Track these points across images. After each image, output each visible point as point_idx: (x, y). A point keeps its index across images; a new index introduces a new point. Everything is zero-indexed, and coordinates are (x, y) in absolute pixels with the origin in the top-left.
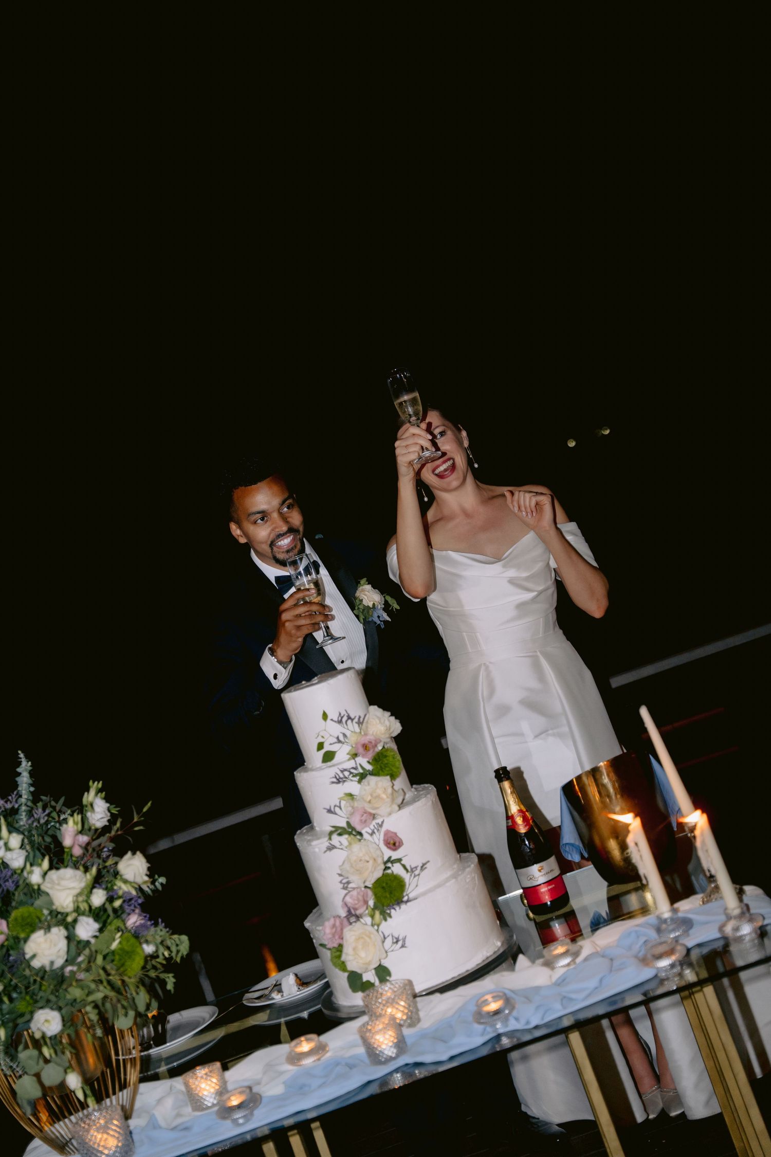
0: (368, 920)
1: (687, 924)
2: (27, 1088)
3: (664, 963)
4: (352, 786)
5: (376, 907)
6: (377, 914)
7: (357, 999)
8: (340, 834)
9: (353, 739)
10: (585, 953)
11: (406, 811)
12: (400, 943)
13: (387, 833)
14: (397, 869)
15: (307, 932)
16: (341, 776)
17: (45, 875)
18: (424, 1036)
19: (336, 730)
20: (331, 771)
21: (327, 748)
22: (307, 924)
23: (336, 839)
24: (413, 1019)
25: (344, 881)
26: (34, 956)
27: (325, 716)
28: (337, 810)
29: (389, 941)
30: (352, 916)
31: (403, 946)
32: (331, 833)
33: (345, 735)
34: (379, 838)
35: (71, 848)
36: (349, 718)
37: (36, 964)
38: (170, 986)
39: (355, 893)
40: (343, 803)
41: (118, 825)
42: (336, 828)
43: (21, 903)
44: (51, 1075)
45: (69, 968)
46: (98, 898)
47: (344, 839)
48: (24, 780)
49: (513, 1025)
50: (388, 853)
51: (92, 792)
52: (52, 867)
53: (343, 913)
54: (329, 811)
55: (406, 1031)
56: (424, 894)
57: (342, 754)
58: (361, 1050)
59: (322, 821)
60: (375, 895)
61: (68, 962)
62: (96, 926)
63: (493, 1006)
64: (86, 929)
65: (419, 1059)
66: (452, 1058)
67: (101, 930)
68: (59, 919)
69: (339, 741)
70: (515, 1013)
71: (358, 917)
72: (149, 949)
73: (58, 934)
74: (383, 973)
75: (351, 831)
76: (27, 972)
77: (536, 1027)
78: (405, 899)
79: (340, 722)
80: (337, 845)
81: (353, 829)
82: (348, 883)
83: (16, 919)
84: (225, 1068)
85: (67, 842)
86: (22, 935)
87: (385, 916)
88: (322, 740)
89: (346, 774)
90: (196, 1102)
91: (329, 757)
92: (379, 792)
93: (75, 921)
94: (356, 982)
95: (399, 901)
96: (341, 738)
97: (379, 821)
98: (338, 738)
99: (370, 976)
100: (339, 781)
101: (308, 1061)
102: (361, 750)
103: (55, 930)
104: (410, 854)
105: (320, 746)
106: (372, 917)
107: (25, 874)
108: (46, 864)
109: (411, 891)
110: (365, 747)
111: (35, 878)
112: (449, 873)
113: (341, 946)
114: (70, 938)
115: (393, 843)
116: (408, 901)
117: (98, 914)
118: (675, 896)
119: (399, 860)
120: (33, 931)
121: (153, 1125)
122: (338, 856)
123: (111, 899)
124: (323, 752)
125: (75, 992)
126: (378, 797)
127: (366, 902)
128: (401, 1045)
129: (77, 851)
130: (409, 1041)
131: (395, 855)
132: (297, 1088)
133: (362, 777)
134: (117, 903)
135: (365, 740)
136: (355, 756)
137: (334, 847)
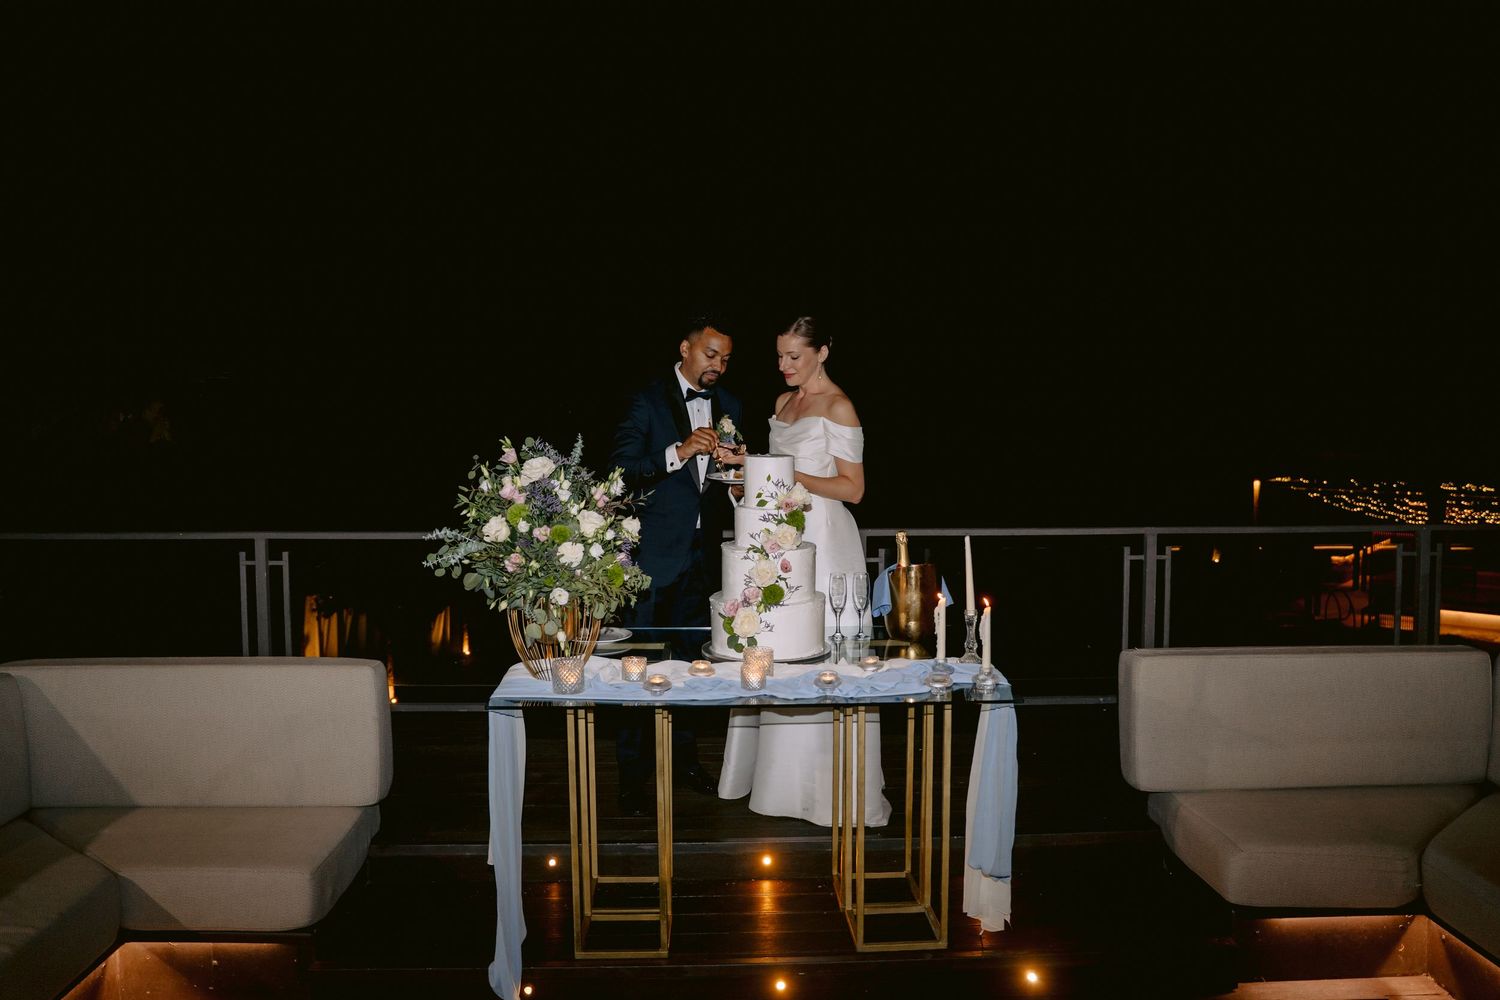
0: (755, 608)
1: (951, 670)
2: (533, 631)
3: (938, 686)
4: (772, 526)
5: (761, 603)
6: (762, 607)
7: (732, 653)
8: (755, 552)
9: (781, 497)
10: (885, 669)
11: (799, 551)
12: (769, 628)
13: (784, 560)
14: (782, 584)
15: (709, 604)
16: (767, 517)
17: (579, 511)
18: (777, 683)
19: (772, 488)
20: (761, 512)
21: (763, 498)
22: (711, 599)
23: (751, 553)
24: (769, 671)
25: (747, 580)
26: (563, 555)
27: (769, 478)
28: (757, 537)
29: (764, 624)
30: (746, 602)
31: (770, 630)
32: (749, 549)
33: (777, 494)
34: (779, 562)
35: (597, 501)
36: (783, 484)
37: (563, 560)
38: (632, 603)
39: (752, 589)
40: (762, 534)
41: (630, 497)
42: (754, 547)
43: (559, 523)
44: (550, 628)
45: (578, 572)
46: (610, 535)
47: (757, 555)
48: (577, 452)
49: (836, 693)
50: (781, 573)
51: (617, 474)
52: (585, 508)
53: (740, 599)
54: (752, 536)
55: (768, 678)
56: (793, 604)
57: (771, 505)
58: (739, 680)
59: (744, 539)
60: (764, 594)
61: (581, 566)
62: (603, 552)
63: (828, 678)
64: (596, 551)
65: (775, 694)
66: (796, 699)
67: (604, 555)
68: (583, 540)
69: (772, 496)
70: (840, 687)
71: (749, 604)
72: (626, 578)
73: (580, 547)
74: (752, 641)
75: (761, 551)
76: (557, 564)
77: (852, 698)
78: (781, 603)
79: (776, 485)
80: (751, 557)
81: (764, 551)
82: (749, 582)
83: (556, 530)
84: (648, 663)
85: (596, 497)
86: (557, 541)
87: (767, 608)
88: (760, 492)
89: (771, 517)
90: (626, 675)
91: (762, 503)
92: (787, 534)
93: (591, 545)
94: (733, 642)
95: (777, 604)
96: (774, 495)
97: (782, 551)
98: (772, 494)
99: (743, 641)
100: (765, 519)
101: (702, 675)
102: (784, 506)
103: (578, 545)
104: (793, 578)
105: (759, 495)
106: (758, 607)
107: (569, 506)
108: (583, 504)
109: (786, 600)
110: (787, 505)
111: (574, 511)
112: (809, 598)
113: (733, 618)
114: (586, 552)
115: (786, 568)
116: (783, 605)
117: (605, 544)
118: (949, 654)
119: (785, 579)
120: (564, 541)
121: (597, 677)
122: (749, 564)
123: (615, 539)
124: (759, 499)
125: (580, 586)
126: (786, 537)
127: (757, 597)
128: (763, 683)
129: (601, 504)
130: (768, 684)
131: (784, 575)
132: (690, 687)
133: (780, 522)
134: (618, 543)
135: (788, 501)
136: (779, 508)
137: (748, 558)
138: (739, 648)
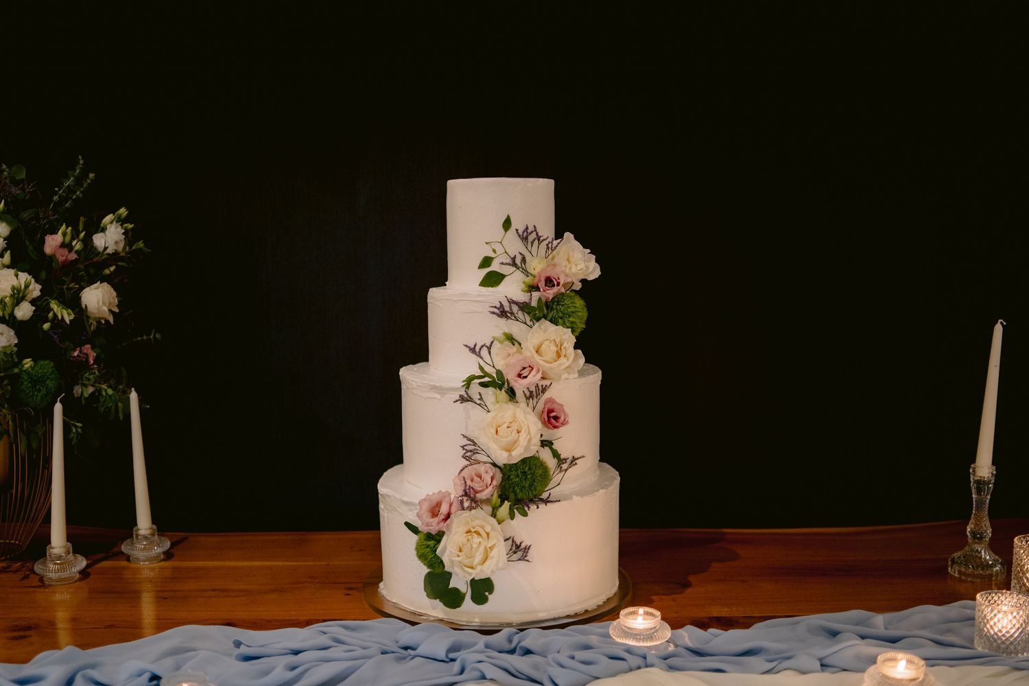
0: (489, 510)
4: (518, 327)
5: (501, 499)
6: (504, 507)
8: (483, 385)
9: (533, 267)
11: (580, 380)
12: (519, 554)
13: (550, 400)
14: (546, 456)
16: (507, 309)
19: (514, 245)
20: (492, 298)
21: (495, 267)
25: (468, 448)
27: (507, 224)
28: (484, 352)
29: (509, 545)
30: (468, 498)
31: (523, 558)
32: (466, 379)
33: (524, 260)
34: (536, 406)
36: (538, 238)
39: (479, 469)
40: (496, 345)
42: (480, 374)
47: (489, 393)
50: (542, 430)
53: (454, 492)
54: (469, 349)
57: (513, 282)
59: (453, 358)
60: (507, 479)
69: (514, 264)
71: (475, 502)
74: (481, 585)
75: (498, 382)
78: (545, 496)
79: (524, 239)
80: (476, 397)
81: (505, 383)
82: (474, 452)
87: (515, 511)
88: (492, 255)
89: (515, 308)
91: (492, 279)
94: (438, 584)
95: (536, 499)
96: (518, 261)
97: (545, 382)
98: (514, 259)
99: (459, 582)
100: (503, 313)
102: (542, 285)
104: (568, 439)
105: (487, 262)
106: (495, 507)
109: (555, 489)
110: (549, 281)
113: (441, 534)
115: (552, 418)
116: (546, 501)
119: (551, 444)
122: (471, 412)
124: (487, 270)
131: (549, 434)
133: (536, 317)
135: (551, 272)
136: (531, 288)
137: (470, 399)
138: (452, 599)
